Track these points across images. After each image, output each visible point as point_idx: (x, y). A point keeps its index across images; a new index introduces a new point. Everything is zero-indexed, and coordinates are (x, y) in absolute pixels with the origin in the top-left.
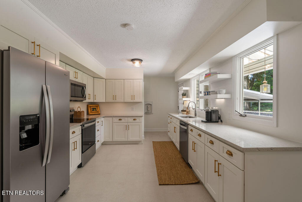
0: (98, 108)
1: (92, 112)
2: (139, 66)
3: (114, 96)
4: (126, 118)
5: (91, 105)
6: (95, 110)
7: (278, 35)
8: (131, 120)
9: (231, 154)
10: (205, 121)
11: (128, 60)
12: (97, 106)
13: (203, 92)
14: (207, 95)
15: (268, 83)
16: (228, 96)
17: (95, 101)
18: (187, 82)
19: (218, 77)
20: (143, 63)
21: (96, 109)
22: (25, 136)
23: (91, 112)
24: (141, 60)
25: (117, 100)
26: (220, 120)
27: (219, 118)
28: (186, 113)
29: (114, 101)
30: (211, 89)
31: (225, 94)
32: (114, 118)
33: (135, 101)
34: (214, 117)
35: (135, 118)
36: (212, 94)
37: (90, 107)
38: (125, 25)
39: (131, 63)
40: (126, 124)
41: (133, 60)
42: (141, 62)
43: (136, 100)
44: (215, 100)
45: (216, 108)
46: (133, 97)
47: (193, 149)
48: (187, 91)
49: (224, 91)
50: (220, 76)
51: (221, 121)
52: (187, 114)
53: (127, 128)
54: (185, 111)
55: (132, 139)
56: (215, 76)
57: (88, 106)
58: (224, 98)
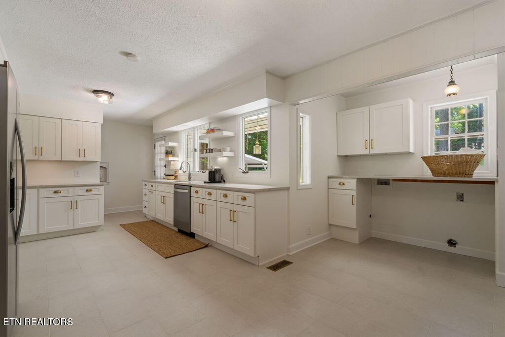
2: (106, 103)
3: (37, 150)
4: (70, 189)
7: (270, 107)
8: (81, 191)
9: (244, 199)
10: (208, 181)
13: (198, 150)
14: (209, 152)
15: (260, 145)
16: (231, 154)
18: (173, 135)
19: (224, 134)
20: (114, 98)
24: (111, 94)
25: (45, 157)
26: (222, 181)
27: (222, 178)
28: (173, 177)
29: (36, 158)
30: (211, 146)
31: (230, 151)
32: (40, 190)
33: (84, 159)
34: (217, 177)
35: (89, 188)
36: (215, 151)
38: (127, 54)
39: (92, 95)
40: (72, 199)
41: (96, 92)
42: (111, 98)
43: (87, 158)
44: (217, 159)
45: (218, 167)
46: (81, 152)
47: (201, 211)
48: (173, 147)
49: (229, 149)
50: (226, 133)
51: (224, 181)
52: (174, 179)
53: (73, 205)
54: (172, 175)
55: (81, 224)
56: (220, 132)
58: (228, 157)
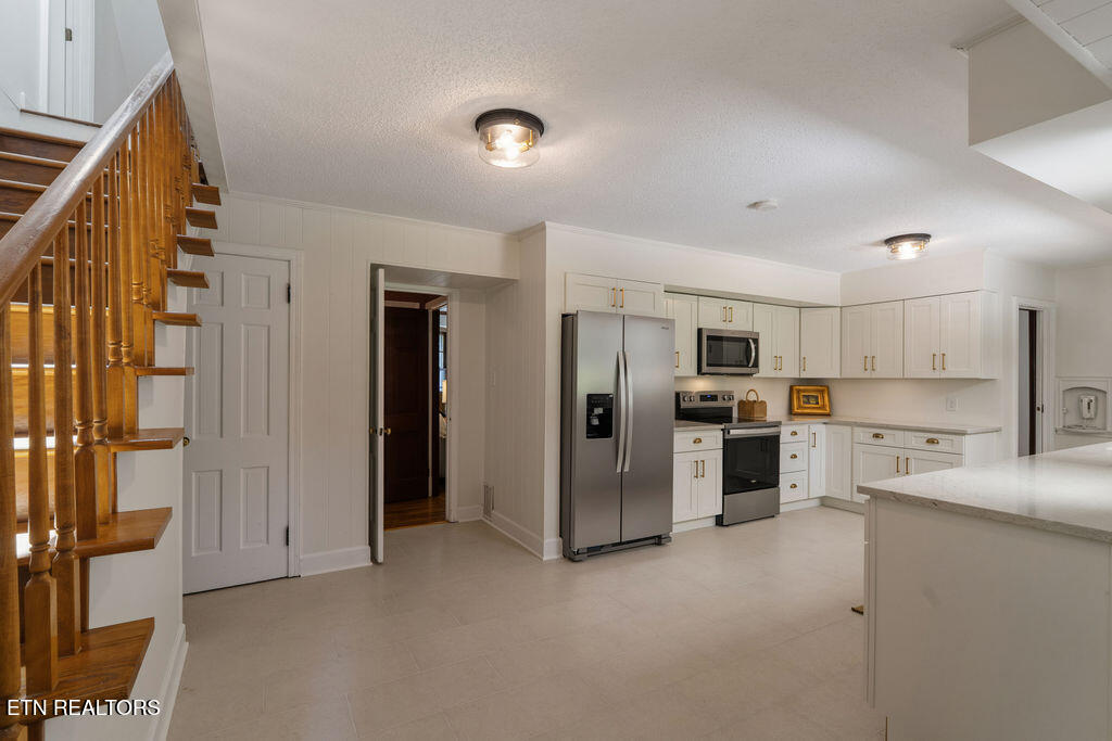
0: (826, 396)
1: (805, 408)
3: (868, 359)
4: (897, 433)
5: (802, 388)
6: (812, 401)
8: (917, 441)
11: (876, 244)
12: (822, 391)
17: (805, 375)
21: (817, 398)
22: (596, 422)
23: (799, 407)
25: (880, 372)
29: (867, 375)
32: (855, 429)
33: (944, 375)
35: (933, 437)
37: (799, 391)
38: (755, 205)
39: (885, 249)
40: (897, 452)
41: (889, 241)
42: (926, 242)
46: (939, 359)
53: (902, 469)
57: (791, 388)
